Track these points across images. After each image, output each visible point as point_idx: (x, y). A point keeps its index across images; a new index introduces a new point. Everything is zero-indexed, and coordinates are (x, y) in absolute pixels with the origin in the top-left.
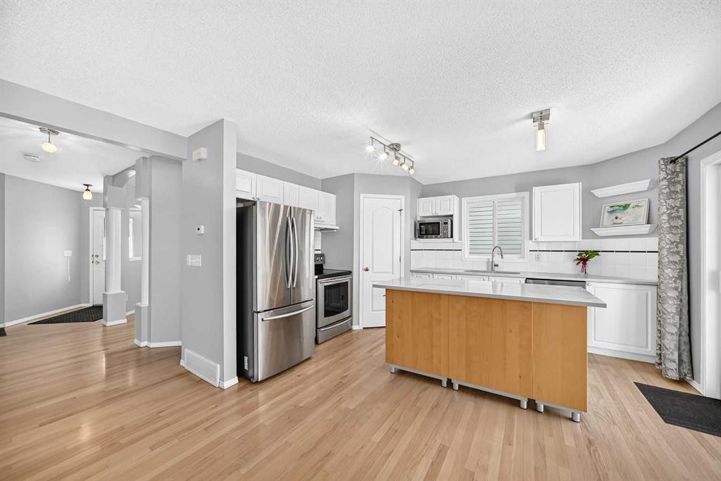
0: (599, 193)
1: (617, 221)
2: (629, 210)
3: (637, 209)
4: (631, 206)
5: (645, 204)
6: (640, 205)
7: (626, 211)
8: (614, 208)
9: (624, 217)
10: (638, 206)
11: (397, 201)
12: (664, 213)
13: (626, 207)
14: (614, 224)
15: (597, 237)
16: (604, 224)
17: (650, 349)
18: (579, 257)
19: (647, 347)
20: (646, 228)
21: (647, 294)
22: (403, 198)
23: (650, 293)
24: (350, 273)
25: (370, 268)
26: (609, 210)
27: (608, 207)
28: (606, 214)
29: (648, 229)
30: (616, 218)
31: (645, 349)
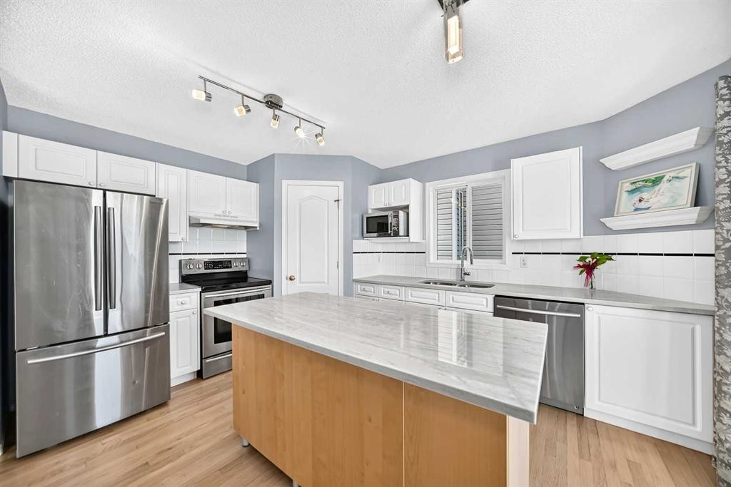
0: (613, 162)
1: (643, 205)
2: (664, 185)
3: (676, 183)
4: (665, 179)
5: (690, 173)
6: (681, 175)
7: (657, 188)
8: (638, 185)
9: (653, 197)
10: (677, 178)
11: (334, 189)
12: (722, 181)
13: (656, 181)
14: (637, 209)
15: (609, 231)
16: (621, 211)
17: (699, 428)
18: (581, 264)
19: (694, 424)
20: (693, 214)
21: (693, 330)
22: (341, 184)
23: (698, 328)
24: (270, 282)
25: (297, 277)
26: (629, 189)
27: (628, 184)
28: (625, 195)
29: (695, 216)
30: (640, 201)
31: (691, 428)
